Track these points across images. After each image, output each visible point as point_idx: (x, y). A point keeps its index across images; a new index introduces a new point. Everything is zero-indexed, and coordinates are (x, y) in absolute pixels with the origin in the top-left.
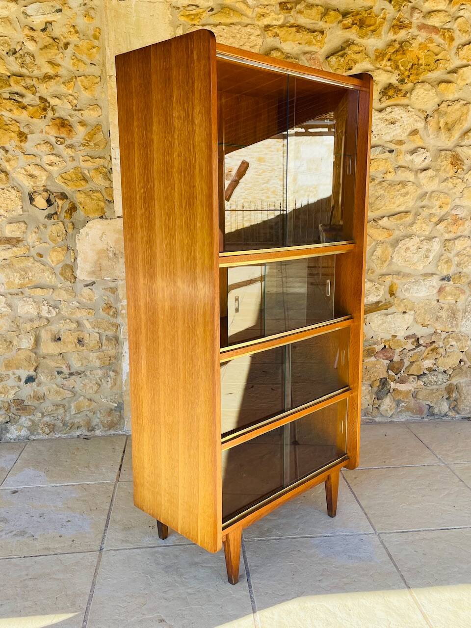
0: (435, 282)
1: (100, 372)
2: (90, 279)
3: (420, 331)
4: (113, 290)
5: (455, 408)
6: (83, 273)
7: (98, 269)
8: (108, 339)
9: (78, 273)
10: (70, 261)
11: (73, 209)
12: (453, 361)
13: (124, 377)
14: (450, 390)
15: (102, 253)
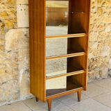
0: (97, 43)
1: (12, 81)
2: (9, 50)
3: (94, 57)
4: (17, 53)
5: (101, 76)
6: (7, 48)
7: (13, 46)
8: (15, 69)
9: (6, 48)
10: (3, 44)
11: (4, 25)
12: (100, 64)
13: (20, 82)
14: (100, 72)
15: (13, 40)
